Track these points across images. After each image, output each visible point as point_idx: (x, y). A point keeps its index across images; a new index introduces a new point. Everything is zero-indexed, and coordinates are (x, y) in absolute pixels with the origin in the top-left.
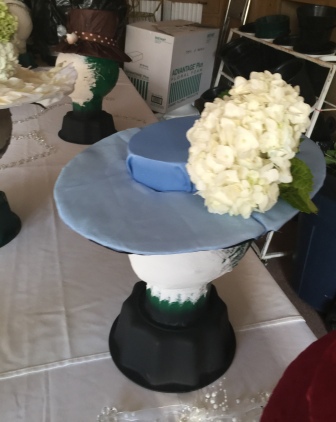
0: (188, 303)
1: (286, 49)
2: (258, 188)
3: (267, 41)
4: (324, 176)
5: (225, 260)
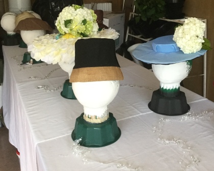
1: (163, 18)
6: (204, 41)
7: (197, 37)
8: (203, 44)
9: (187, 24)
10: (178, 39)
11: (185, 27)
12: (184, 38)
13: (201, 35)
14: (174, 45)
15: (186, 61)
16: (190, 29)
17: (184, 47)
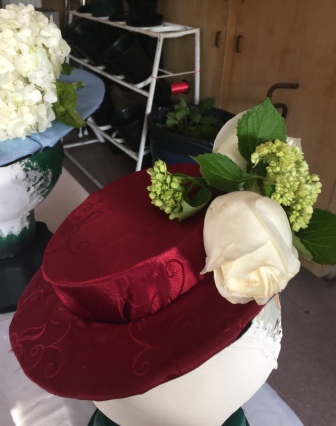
0: (11, 236)
1: (121, 24)
2: (25, 109)
3: (104, 19)
4: (101, 101)
5: (29, 189)
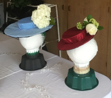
5: (42, 40)
6: (50, 20)
7: (46, 17)
8: (50, 21)
9: (39, 9)
10: (34, 19)
11: (38, 11)
12: (37, 19)
13: (48, 16)
14: (32, 23)
15: (41, 33)
16: (41, 12)
17: (38, 24)
